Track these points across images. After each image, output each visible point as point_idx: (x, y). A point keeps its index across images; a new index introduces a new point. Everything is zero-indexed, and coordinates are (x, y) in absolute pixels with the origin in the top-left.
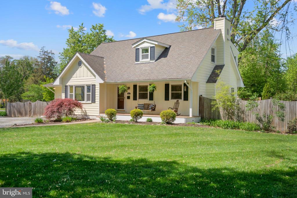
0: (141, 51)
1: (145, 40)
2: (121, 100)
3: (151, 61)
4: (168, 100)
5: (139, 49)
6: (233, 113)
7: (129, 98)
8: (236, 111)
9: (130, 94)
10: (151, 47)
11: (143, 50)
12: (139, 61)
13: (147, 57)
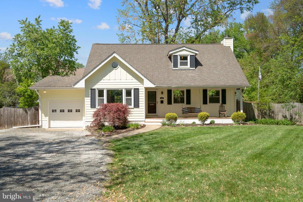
0: (179, 58)
1: (184, 48)
2: (150, 104)
3: (191, 68)
4: (207, 104)
5: (177, 56)
6: (265, 113)
7: (162, 102)
8: (268, 112)
9: (163, 98)
10: (191, 56)
11: (181, 57)
12: (177, 67)
13: (186, 64)
